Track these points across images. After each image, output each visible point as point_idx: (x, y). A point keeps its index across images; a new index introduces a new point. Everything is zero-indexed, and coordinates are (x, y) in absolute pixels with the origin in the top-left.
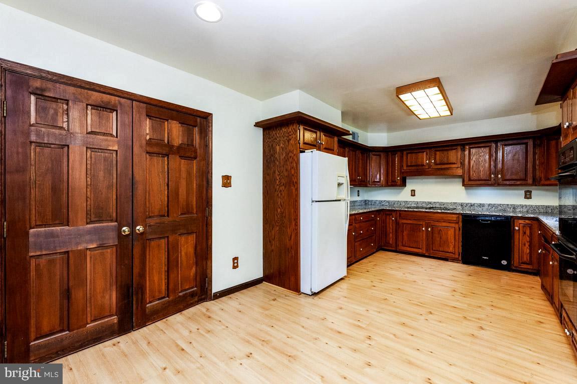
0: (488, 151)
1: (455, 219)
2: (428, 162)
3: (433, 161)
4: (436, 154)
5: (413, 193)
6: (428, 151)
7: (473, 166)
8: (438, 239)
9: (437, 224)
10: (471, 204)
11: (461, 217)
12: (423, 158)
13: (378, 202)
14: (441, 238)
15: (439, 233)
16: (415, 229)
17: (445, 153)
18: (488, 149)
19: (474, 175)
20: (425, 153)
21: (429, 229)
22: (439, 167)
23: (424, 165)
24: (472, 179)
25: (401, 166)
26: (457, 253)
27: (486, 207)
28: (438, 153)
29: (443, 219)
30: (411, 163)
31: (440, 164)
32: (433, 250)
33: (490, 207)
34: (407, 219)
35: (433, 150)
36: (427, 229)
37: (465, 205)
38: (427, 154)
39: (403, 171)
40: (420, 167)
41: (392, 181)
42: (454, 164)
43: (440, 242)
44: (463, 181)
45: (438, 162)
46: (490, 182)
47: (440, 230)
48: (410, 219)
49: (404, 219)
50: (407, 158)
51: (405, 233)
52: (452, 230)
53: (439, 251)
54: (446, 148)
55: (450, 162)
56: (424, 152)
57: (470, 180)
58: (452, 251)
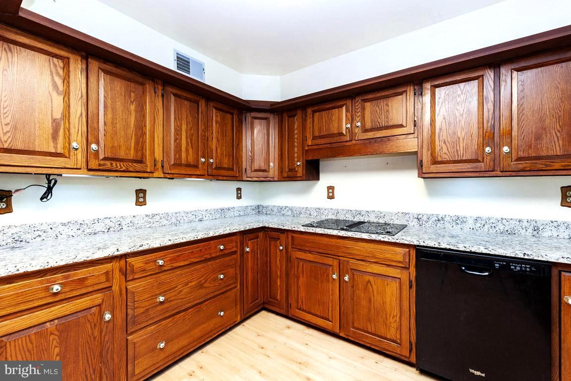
0: (476, 89)
1: (400, 258)
2: (349, 126)
3: (359, 124)
4: (363, 109)
5: (331, 193)
6: (349, 102)
7: (440, 129)
8: (364, 303)
9: (363, 266)
10: (437, 216)
11: (413, 253)
12: (340, 120)
13: (276, 210)
14: (370, 301)
15: (366, 289)
16: (319, 273)
17: (382, 103)
18: (475, 83)
19: (443, 152)
20: (344, 108)
21: (346, 278)
22: (370, 135)
23: (341, 134)
24: (439, 159)
25: (304, 139)
26: (406, 344)
27: (470, 223)
28: (368, 105)
29: (374, 257)
30: (320, 130)
31: (372, 130)
32: (354, 327)
33: (478, 225)
34: (305, 251)
35: (359, 99)
36: (340, 277)
37: (425, 218)
38: (347, 111)
39: (306, 148)
40: (336, 139)
41: (291, 170)
42: (401, 126)
43: (370, 310)
44: (420, 166)
45: (368, 125)
46: (482, 166)
47: (369, 281)
48: (310, 252)
49: (300, 250)
50: (313, 121)
51: (302, 280)
52: (395, 285)
53: (368, 332)
54: (383, 94)
55: (391, 124)
56: (341, 106)
57: (435, 162)
58: (393, 337)
